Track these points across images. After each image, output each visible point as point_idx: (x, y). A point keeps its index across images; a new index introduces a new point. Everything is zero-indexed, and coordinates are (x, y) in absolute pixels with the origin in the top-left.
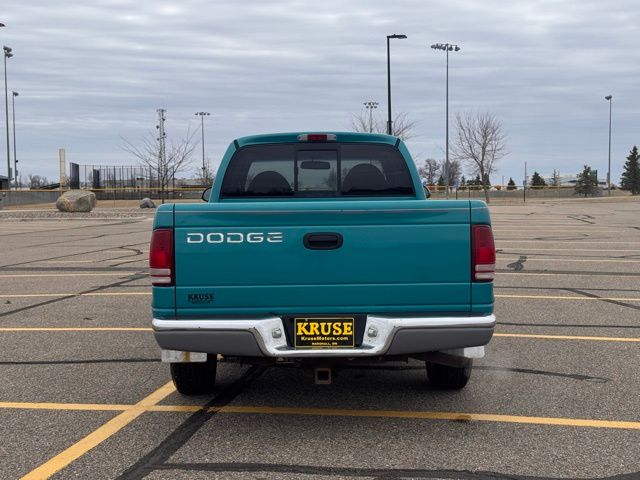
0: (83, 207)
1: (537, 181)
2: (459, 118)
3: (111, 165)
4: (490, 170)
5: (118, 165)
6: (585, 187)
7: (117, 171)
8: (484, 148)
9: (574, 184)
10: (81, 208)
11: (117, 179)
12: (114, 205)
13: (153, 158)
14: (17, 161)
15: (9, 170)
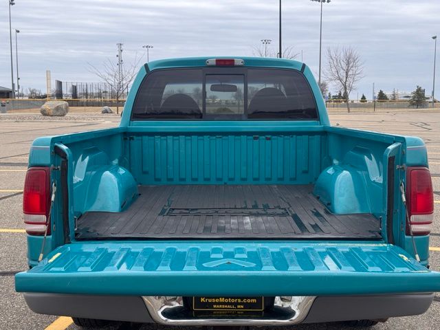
1: (382, 96)
2: (329, 51)
3: (84, 82)
4: (351, 89)
5: (89, 82)
6: (417, 101)
7: (89, 86)
8: (347, 73)
9: (408, 99)
10: (58, 113)
11: (89, 92)
12: (85, 111)
13: (110, 77)
14: (19, 79)
15: (13, 85)
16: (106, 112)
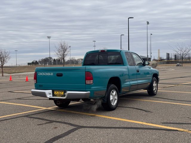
0: (154, 66)
12: (166, 66)
16: (178, 65)
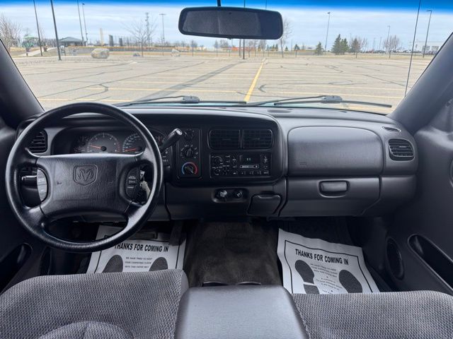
0: (104, 56)
1: (297, 48)
10: (102, 57)
11: (131, 42)
15: (83, 38)
16: (135, 55)
